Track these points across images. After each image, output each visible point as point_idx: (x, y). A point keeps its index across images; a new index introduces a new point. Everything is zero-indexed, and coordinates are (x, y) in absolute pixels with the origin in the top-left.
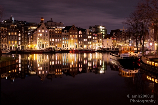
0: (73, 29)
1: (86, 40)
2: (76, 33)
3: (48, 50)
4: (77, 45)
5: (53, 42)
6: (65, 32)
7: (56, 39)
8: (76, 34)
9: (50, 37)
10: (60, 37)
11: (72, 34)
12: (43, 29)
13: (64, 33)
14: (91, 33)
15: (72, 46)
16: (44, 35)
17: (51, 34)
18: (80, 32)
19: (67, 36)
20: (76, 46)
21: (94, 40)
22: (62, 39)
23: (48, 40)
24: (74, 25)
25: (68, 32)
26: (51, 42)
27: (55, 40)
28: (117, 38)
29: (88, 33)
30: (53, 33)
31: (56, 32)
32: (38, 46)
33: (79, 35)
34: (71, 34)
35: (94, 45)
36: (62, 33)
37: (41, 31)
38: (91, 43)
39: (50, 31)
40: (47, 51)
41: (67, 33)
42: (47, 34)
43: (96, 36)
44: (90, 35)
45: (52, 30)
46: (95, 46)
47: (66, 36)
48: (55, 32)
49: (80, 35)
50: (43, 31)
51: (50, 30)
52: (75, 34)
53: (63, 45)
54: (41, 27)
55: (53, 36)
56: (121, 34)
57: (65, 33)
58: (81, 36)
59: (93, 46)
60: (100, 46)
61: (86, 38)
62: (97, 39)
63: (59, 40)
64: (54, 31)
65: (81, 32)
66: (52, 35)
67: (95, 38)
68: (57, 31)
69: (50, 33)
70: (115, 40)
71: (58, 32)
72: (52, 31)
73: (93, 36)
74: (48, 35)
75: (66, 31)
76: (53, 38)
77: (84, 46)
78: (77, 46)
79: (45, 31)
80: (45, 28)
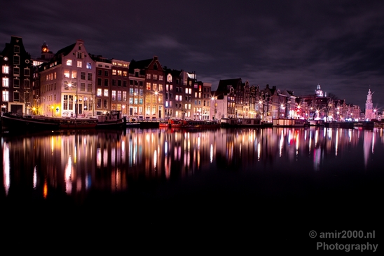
0: (155, 68)
1: (181, 97)
2: (161, 78)
3: (109, 120)
4: (162, 109)
5: (106, 97)
6: (137, 73)
7: (114, 90)
8: (161, 82)
9: (100, 84)
10: (125, 85)
11: (152, 81)
12: (80, 58)
13: (134, 75)
14: (190, 83)
15: (151, 111)
18: (170, 78)
20: (160, 111)
21: (196, 98)
22: (128, 91)
24: (156, 58)
25: (143, 73)
26: (99, 97)
27: (110, 93)
28: (235, 97)
29: (186, 82)
30: (107, 72)
31: (114, 71)
33: (167, 86)
34: (149, 81)
35: (196, 112)
36: (128, 76)
37: (74, 63)
38: (190, 105)
39: (99, 65)
40: (106, 122)
41: (139, 75)
42: (89, 74)
43: (200, 90)
44: (188, 87)
45: (104, 64)
46: (198, 114)
47: (136, 84)
48: (111, 71)
49: (169, 84)
50: (80, 64)
51: (98, 63)
52: (157, 82)
53: (130, 107)
54: (73, 52)
55: (106, 82)
56: (243, 90)
57: (137, 76)
58: (171, 86)
59: (195, 114)
60: (207, 115)
61: (181, 92)
62: (202, 98)
64: (110, 68)
66: (104, 79)
67: (198, 95)
68: (117, 68)
69: (100, 72)
70: (233, 102)
71: (120, 72)
72: (104, 67)
73: (195, 90)
74: (94, 77)
76: (106, 88)
77: (177, 112)
78: (162, 113)
79: (84, 65)
80: (85, 56)
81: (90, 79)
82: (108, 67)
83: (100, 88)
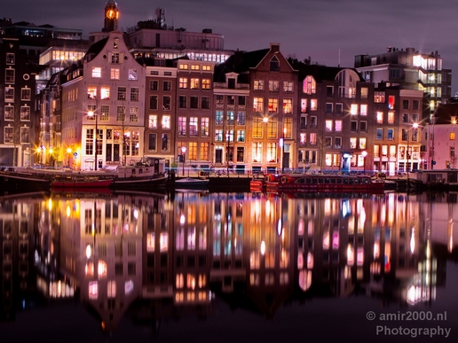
0: (274, 67)
1: (339, 124)
2: (289, 87)
3: (137, 175)
4: (291, 150)
5: (166, 131)
6: (231, 82)
7: (183, 115)
8: (288, 95)
9: (152, 106)
10: (205, 105)
11: (265, 94)
12: (115, 62)
13: (226, 85)
14: (364, 91)
15: (264, 155)
16: (121, 98)
17: (155, 88)
18: (310, 84)
19: (241, 100)
20: (286, 156)
21: (380, 125)
22: (212, 118)
23: (141, 121)
24: (275, 48)
25: (245, 80)
26: (153, 130)
27: (174, 122)
29: (351, 92)
30: (168, 85)
31: (183, 81)
32: (89, 152)
33: (304, 102)
34: (258, 93)
35: (380, 154)
36: (212, 88)
37: (106, 73)
38: (363, 141)
39: (153, 73)
40: (132, 178)
41: (237, 85)
42: (133, 90)
43: (391, 107)
44: (358, 100)
45: (161, 70)
46: (385, 159)
47: (231, 102)
48: (176, 81)
49: (309, 97)
50: (115, 74)
51: (150, 69)
52: (280, 94)
53: (216, 147)
54: (102, 53)
55: (166, 101)
57: (231, 85)
58: (314, 104)
59: (377, 159)
60: (412, 161)
61: (339, 114)
62: (396, 124)
63: (199, 122)
64: (174, 76)
65: (314, 82)
66: (162, 96)
67: (385, 117)
68: (189, 75)
69: (153, 84)
71: (194, 82)
72: (161, 75)
73: (374, 107)
74: (142, 95)
75: (233, 75)
76: (167, 114)
77: (328, 156)
78: (291, 157)
79: (124, 74)
80: (126, 58)
81: (134, 98)
82: (170, 74)
83: (153, 113)
